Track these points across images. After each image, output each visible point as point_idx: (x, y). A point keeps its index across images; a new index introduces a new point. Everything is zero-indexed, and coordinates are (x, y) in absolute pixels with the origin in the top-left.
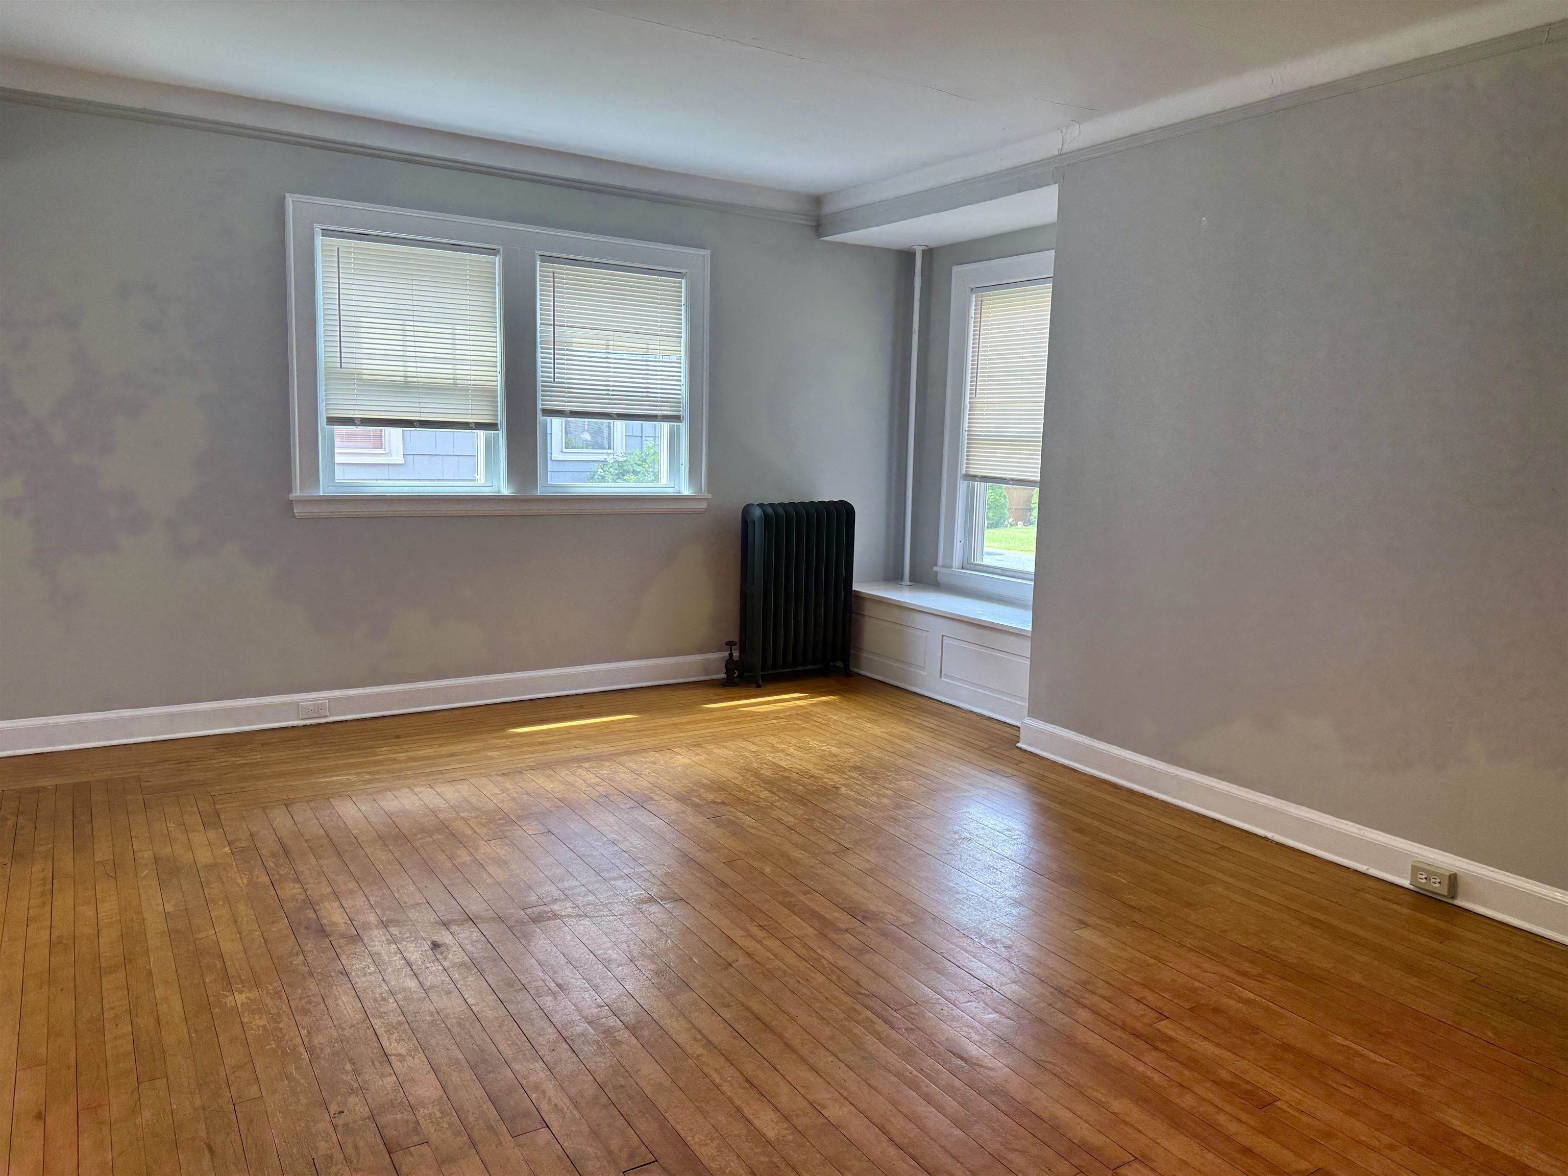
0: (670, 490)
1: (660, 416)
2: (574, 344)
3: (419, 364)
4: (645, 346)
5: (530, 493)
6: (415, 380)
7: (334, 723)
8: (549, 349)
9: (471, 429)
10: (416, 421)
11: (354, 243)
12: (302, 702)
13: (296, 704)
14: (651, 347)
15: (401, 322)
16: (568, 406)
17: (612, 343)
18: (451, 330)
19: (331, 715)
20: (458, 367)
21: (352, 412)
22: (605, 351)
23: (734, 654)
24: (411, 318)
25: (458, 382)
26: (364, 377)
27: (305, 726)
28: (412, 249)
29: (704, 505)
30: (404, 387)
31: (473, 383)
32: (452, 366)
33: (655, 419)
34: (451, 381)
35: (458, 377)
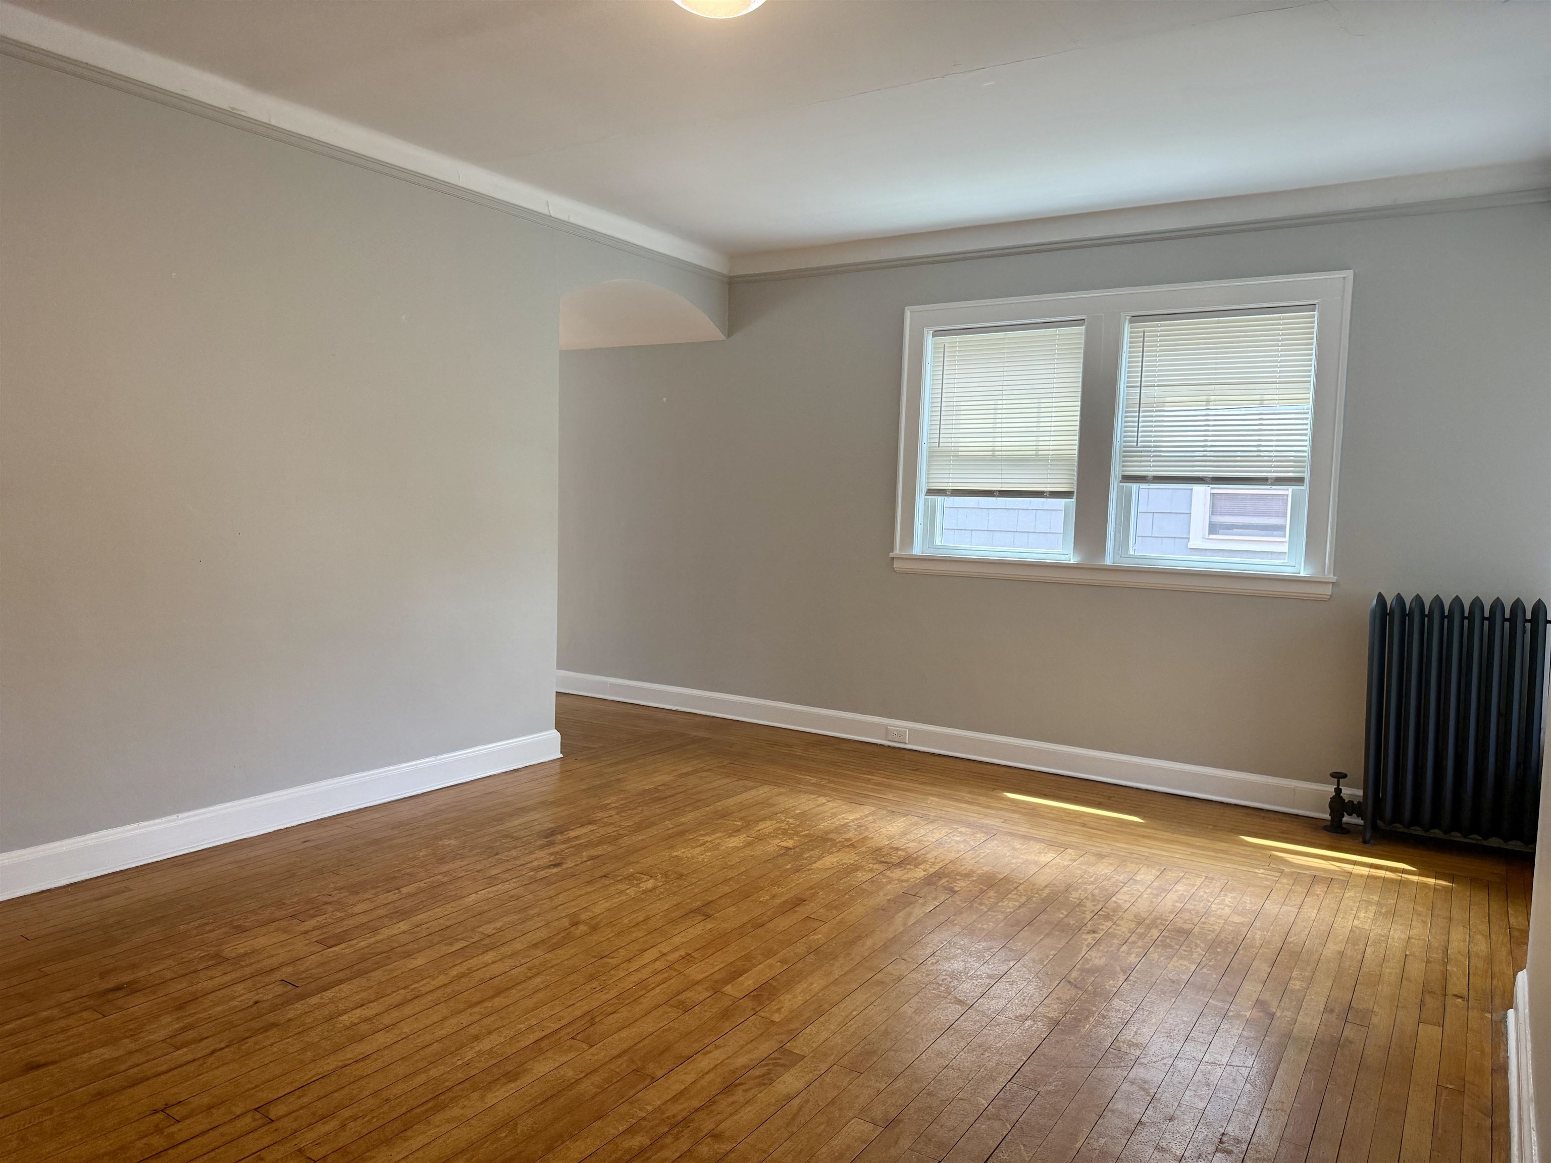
0: (1289, 569)
1: (1271, 478)
2: (1166, 404)
3: (1004, 439)
4: (1258, 397)
5: (1098, 563)
6: (1000, 453)
7: (910, 750)
8: (1135, 412)
9: (1045, 497)
10: (997, 491)
11: (959, 338)
12: (891, 726)
13: (886, 728)
14: (1266, 397)
15: (993, 402)
16: (1153, 471)
17: (1212, 398)
18: (1037, 404)
19: (909, 743)
20: (1041, 438)
21: (946, 484)
22: (1205, 408)
23: (1343, 791)
24: (1000, 397)
25: (1040, 453)
26: (960, 453)
27: (889, 746)
28: (1006, 335)
29: (1328, 590)
30: (993, 460)
31: (1051, 453)
32: (1035, 438)
33: (1265, 483)
34: (1034, 453)
35: (1040, 448)
